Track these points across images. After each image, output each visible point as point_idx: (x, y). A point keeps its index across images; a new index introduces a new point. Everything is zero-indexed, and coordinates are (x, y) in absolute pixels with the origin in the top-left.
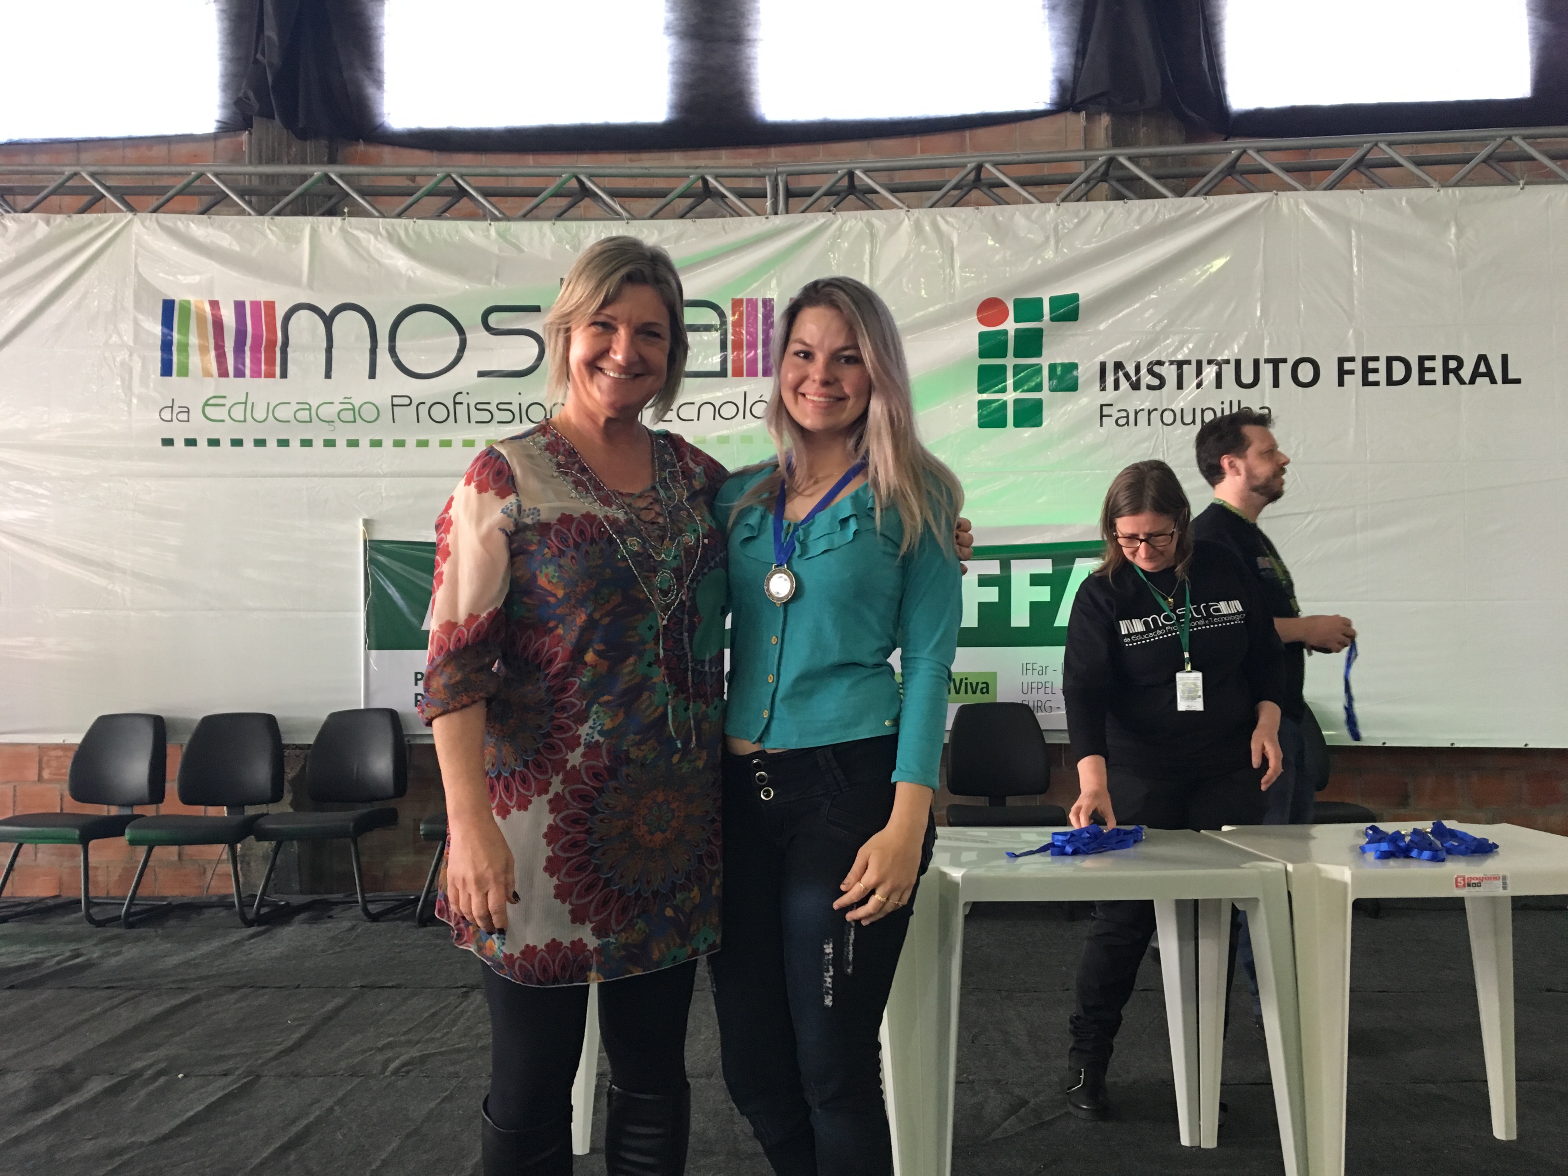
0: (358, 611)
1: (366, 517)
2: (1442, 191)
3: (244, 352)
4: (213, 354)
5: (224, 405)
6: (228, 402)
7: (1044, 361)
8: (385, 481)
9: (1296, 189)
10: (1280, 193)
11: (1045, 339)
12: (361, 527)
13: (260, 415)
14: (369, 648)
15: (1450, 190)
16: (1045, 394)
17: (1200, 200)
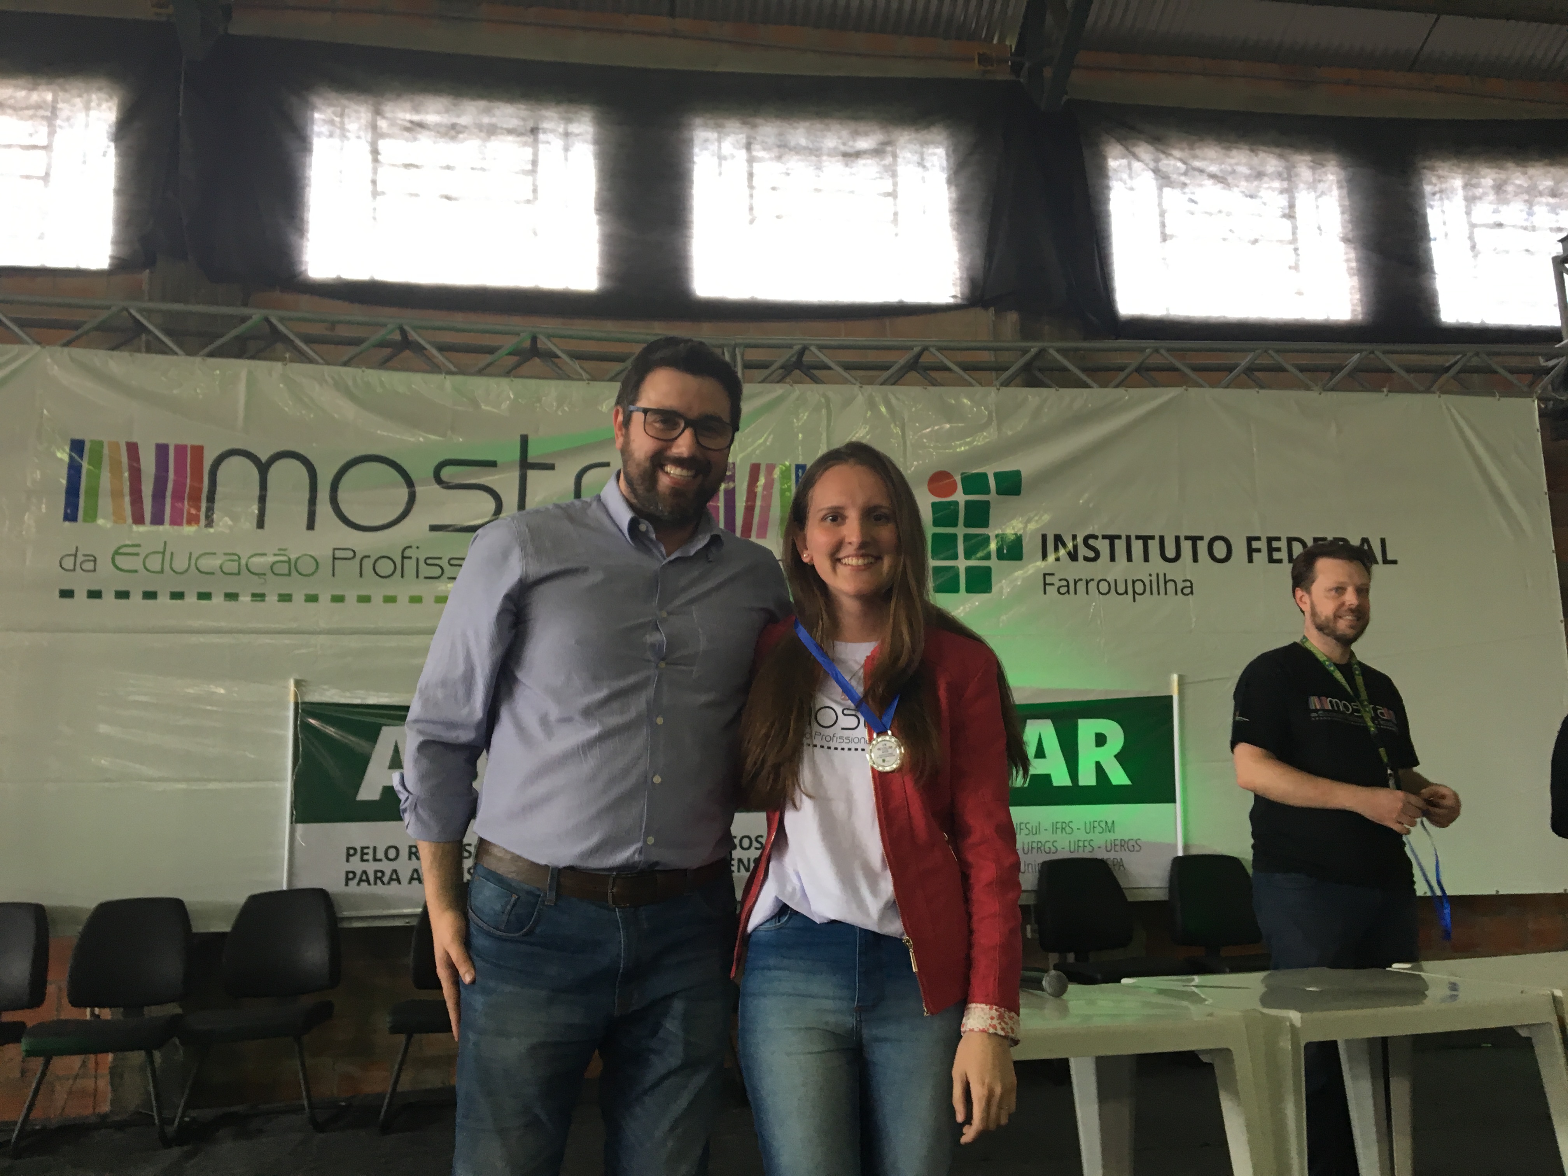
0: (285, 780)
1: (298, 677)
2: (1323, 394)
3: (164, 497)
4: (127, 499)
5: (137, 554)
6: (143, 552)
7: (992, 531)
8: (322, 639)
9: (1201, 386)
10: (1189, 389)
11: (992, 512)
12: (292, 688)
13: (180, 564)
14: (297, 821)
15: (1329, 393)
16: (993, 563)
17: (1121, 391)
